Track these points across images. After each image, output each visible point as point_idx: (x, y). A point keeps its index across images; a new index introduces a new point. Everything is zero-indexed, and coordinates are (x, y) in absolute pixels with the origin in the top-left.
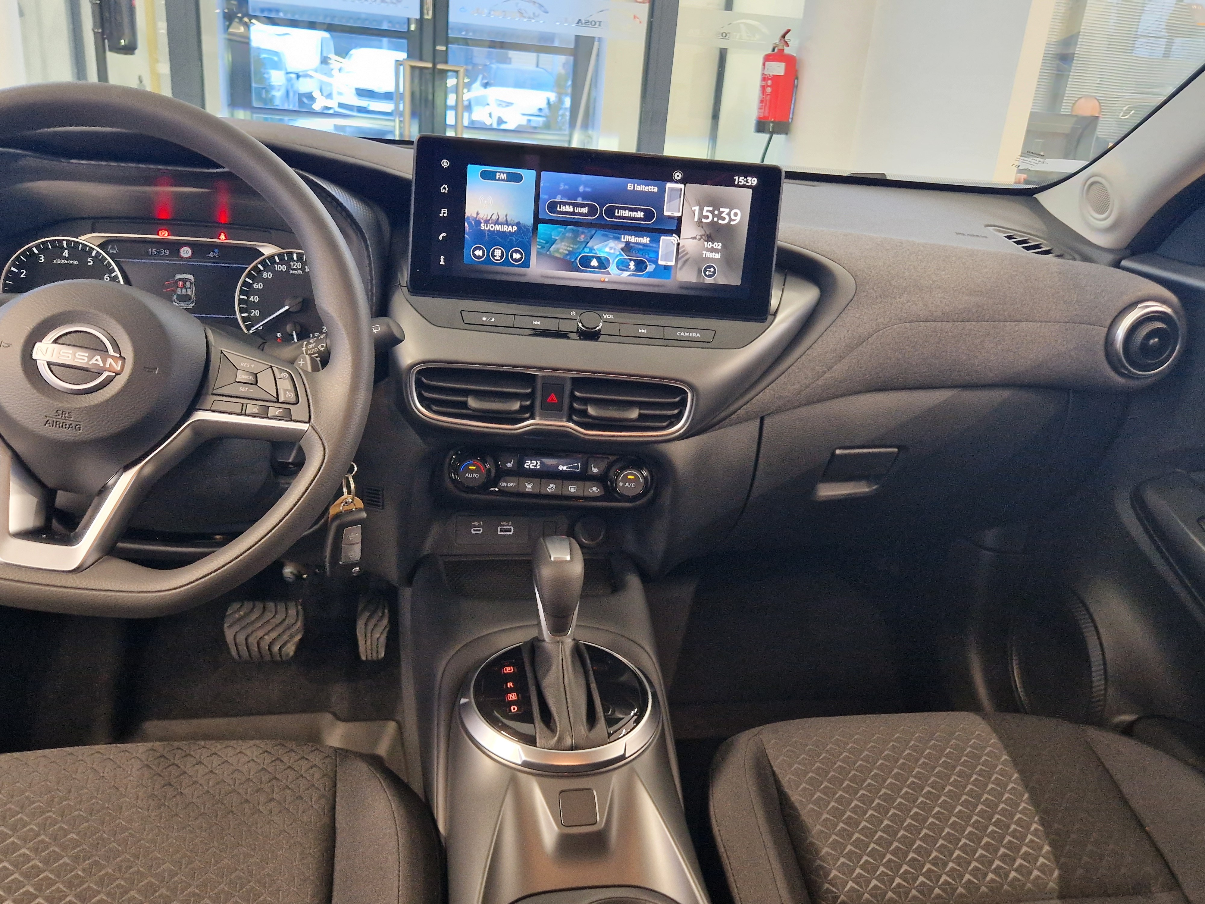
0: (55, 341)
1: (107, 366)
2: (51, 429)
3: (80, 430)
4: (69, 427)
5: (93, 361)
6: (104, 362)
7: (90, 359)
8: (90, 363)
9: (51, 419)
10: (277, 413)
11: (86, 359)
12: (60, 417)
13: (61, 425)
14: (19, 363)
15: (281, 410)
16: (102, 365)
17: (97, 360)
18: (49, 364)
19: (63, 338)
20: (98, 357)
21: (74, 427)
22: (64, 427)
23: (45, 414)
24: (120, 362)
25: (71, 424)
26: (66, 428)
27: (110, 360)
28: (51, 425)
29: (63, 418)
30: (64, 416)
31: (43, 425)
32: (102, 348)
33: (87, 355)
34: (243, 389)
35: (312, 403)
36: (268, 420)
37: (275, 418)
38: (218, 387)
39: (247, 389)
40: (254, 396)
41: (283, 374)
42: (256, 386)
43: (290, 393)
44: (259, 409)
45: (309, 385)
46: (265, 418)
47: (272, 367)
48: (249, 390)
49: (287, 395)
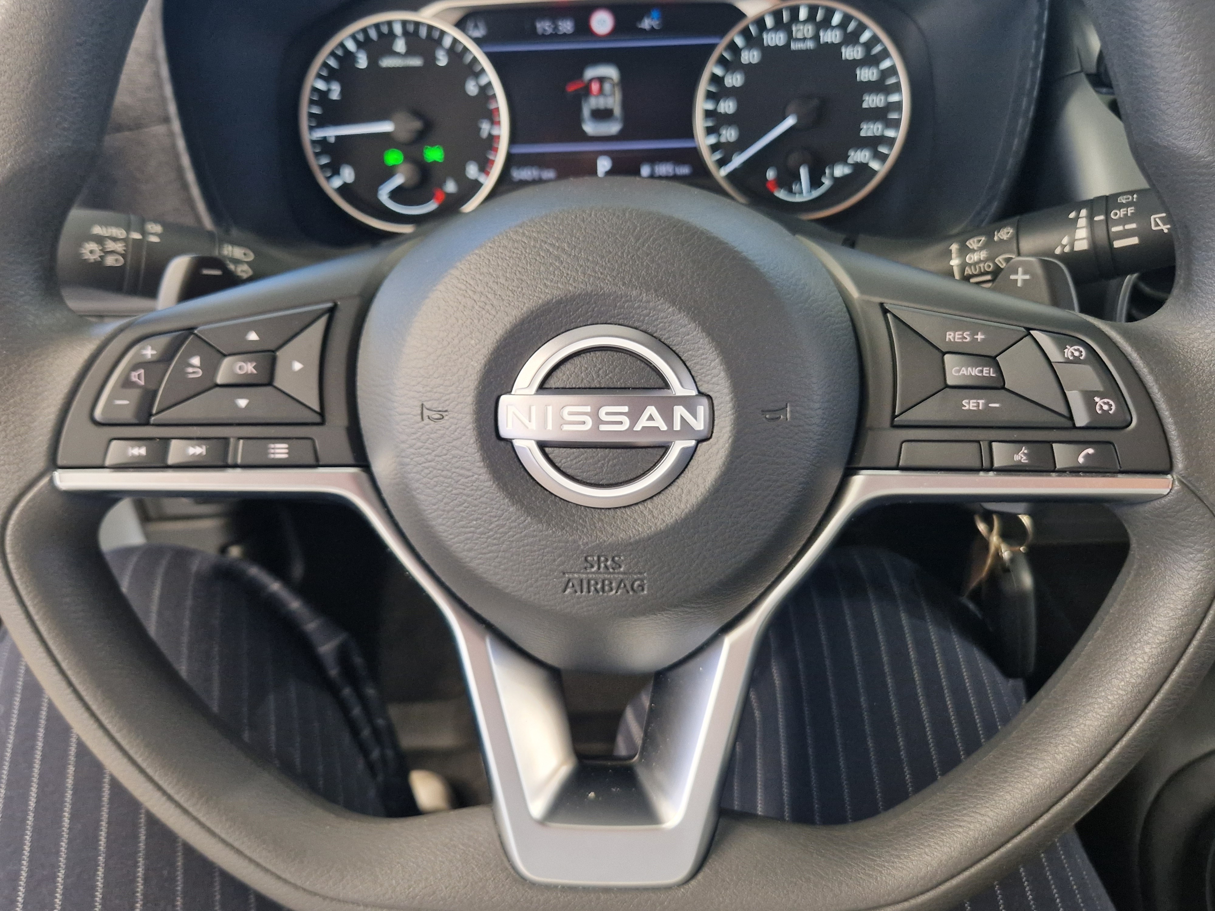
0: (543, 388)
1: (677, 426)
2: (579, 598)
3: (643, 590)
4: (618, 588)
5: (643, 423)
6: (668, 418)
7: (634, 416)
8: (638, 428)
9: (576, 575)
10: (1081, 460)
11: (626, 421)
12: (595, 569)
13: (599, 586)
14: (477, 456)
15: (1090, 451)
16: (664, 427)
17: (651, 418)
18: (542, 446)
19: (558, 373)
20: (651, 410)
21: (629, 587)
22: (607, 588)
23: (561, 568)
24: (702, 410)
25: (622, 581)
26: (611, 590)
27: (680, 411)
28: (578, 588)
29: (602, 570)
30: (602, 565)
31: (560, 590)
32: (654, 381)
33: (625, 409)
34: (969, 403)
35: (1170, 420)
36: (1054, 478)
37: (1075, 471)
38: (902, 404)
39: (981, 402)
40: (1005, 418)
41: (1072, 349)
42: (1003, 391)
43: (1106, 400)
44: (1026, 451)
45: (1152, 371)
46: (1045, 474)
47: (1032, 332)
48: (986, 405)
49: (1098, 407)
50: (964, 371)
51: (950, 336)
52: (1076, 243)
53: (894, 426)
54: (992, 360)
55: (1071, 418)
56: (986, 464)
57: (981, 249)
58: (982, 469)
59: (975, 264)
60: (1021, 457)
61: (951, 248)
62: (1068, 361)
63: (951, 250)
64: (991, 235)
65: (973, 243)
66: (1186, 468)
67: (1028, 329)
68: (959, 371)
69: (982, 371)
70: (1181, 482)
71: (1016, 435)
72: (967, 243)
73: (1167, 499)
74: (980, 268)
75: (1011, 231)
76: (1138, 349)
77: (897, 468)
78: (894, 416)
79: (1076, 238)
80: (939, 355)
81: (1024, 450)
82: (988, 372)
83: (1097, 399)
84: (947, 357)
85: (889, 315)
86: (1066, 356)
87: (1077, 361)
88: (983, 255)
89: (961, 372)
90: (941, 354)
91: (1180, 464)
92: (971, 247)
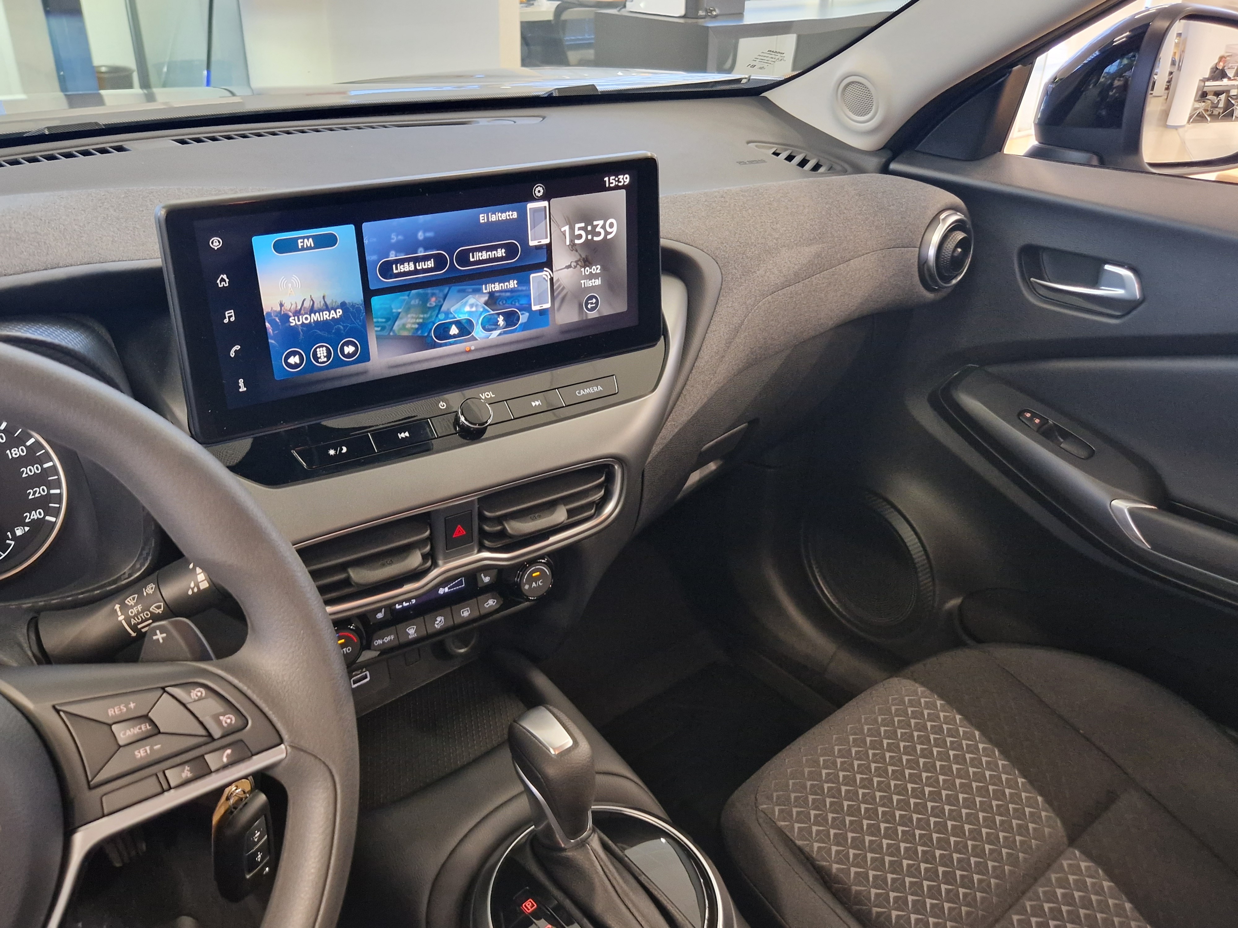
10: (225, 759)
15: (229, 751)
34: (139, 752)
35: (271, 712)
36: (214, 776)
37: (225, 767)
38: (91, 773)
39: (148, 748)
40: (168, 751)
41: (195, 692)
42: (160, 736)
43: (227, 716)
44: (189, 768)
45: (249, 687)
46: (207, 776)
47: (167, 689)
48: (151, 749)
49: (224, 723)
50: (128, 733)
51: (111, 712)
52: (200, 584)
53: (90, 788)
54: (146, 718)
55: (210, 735)
56: (165, 786)
57: (136, 604)
58: (163, 791)
59: (136, 615)
60: (186, 773)
61: (115, 608)
62: (195, 701)
63: (116, 610)
64: (140, 593)
65: (130, 601)
66: (290, 737)
67: (163, 689)
68: (125, 734)
69: (141, 728)
70: (290, 746)
71: (178, 760)
72: (126, 602)
73: (287, 759)
74: (141, 617)
75: (154, 586)
76: (237, 677)
77: (104, 816)
78: (88, 782)
79: (199, 580)
80: (106, 728)
81: (187, 768)
82: (146, 727)
83: (221, 718)
84: (114, 727)
85: (62, 713)
86: (193, 697)
87: (200, 699)
88: (140, 608)
89: (127, 734)
90: (109, 727)
91: (286, 736)
92: (130, 604)
